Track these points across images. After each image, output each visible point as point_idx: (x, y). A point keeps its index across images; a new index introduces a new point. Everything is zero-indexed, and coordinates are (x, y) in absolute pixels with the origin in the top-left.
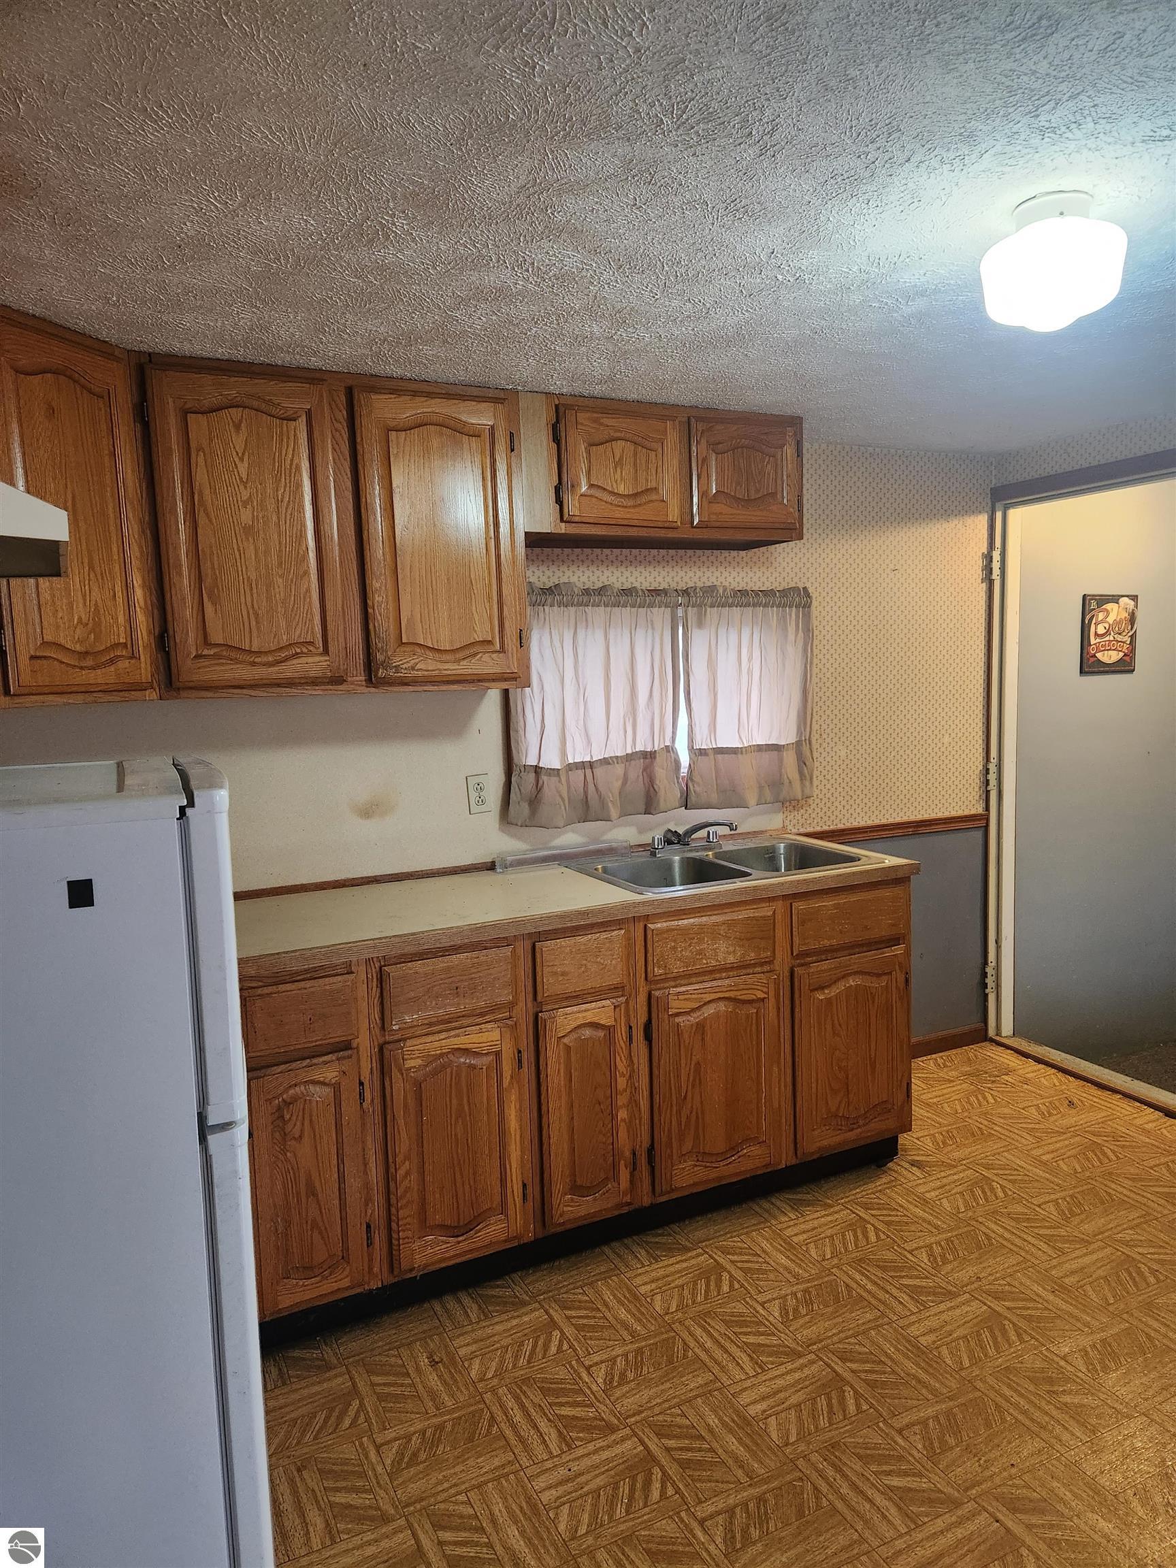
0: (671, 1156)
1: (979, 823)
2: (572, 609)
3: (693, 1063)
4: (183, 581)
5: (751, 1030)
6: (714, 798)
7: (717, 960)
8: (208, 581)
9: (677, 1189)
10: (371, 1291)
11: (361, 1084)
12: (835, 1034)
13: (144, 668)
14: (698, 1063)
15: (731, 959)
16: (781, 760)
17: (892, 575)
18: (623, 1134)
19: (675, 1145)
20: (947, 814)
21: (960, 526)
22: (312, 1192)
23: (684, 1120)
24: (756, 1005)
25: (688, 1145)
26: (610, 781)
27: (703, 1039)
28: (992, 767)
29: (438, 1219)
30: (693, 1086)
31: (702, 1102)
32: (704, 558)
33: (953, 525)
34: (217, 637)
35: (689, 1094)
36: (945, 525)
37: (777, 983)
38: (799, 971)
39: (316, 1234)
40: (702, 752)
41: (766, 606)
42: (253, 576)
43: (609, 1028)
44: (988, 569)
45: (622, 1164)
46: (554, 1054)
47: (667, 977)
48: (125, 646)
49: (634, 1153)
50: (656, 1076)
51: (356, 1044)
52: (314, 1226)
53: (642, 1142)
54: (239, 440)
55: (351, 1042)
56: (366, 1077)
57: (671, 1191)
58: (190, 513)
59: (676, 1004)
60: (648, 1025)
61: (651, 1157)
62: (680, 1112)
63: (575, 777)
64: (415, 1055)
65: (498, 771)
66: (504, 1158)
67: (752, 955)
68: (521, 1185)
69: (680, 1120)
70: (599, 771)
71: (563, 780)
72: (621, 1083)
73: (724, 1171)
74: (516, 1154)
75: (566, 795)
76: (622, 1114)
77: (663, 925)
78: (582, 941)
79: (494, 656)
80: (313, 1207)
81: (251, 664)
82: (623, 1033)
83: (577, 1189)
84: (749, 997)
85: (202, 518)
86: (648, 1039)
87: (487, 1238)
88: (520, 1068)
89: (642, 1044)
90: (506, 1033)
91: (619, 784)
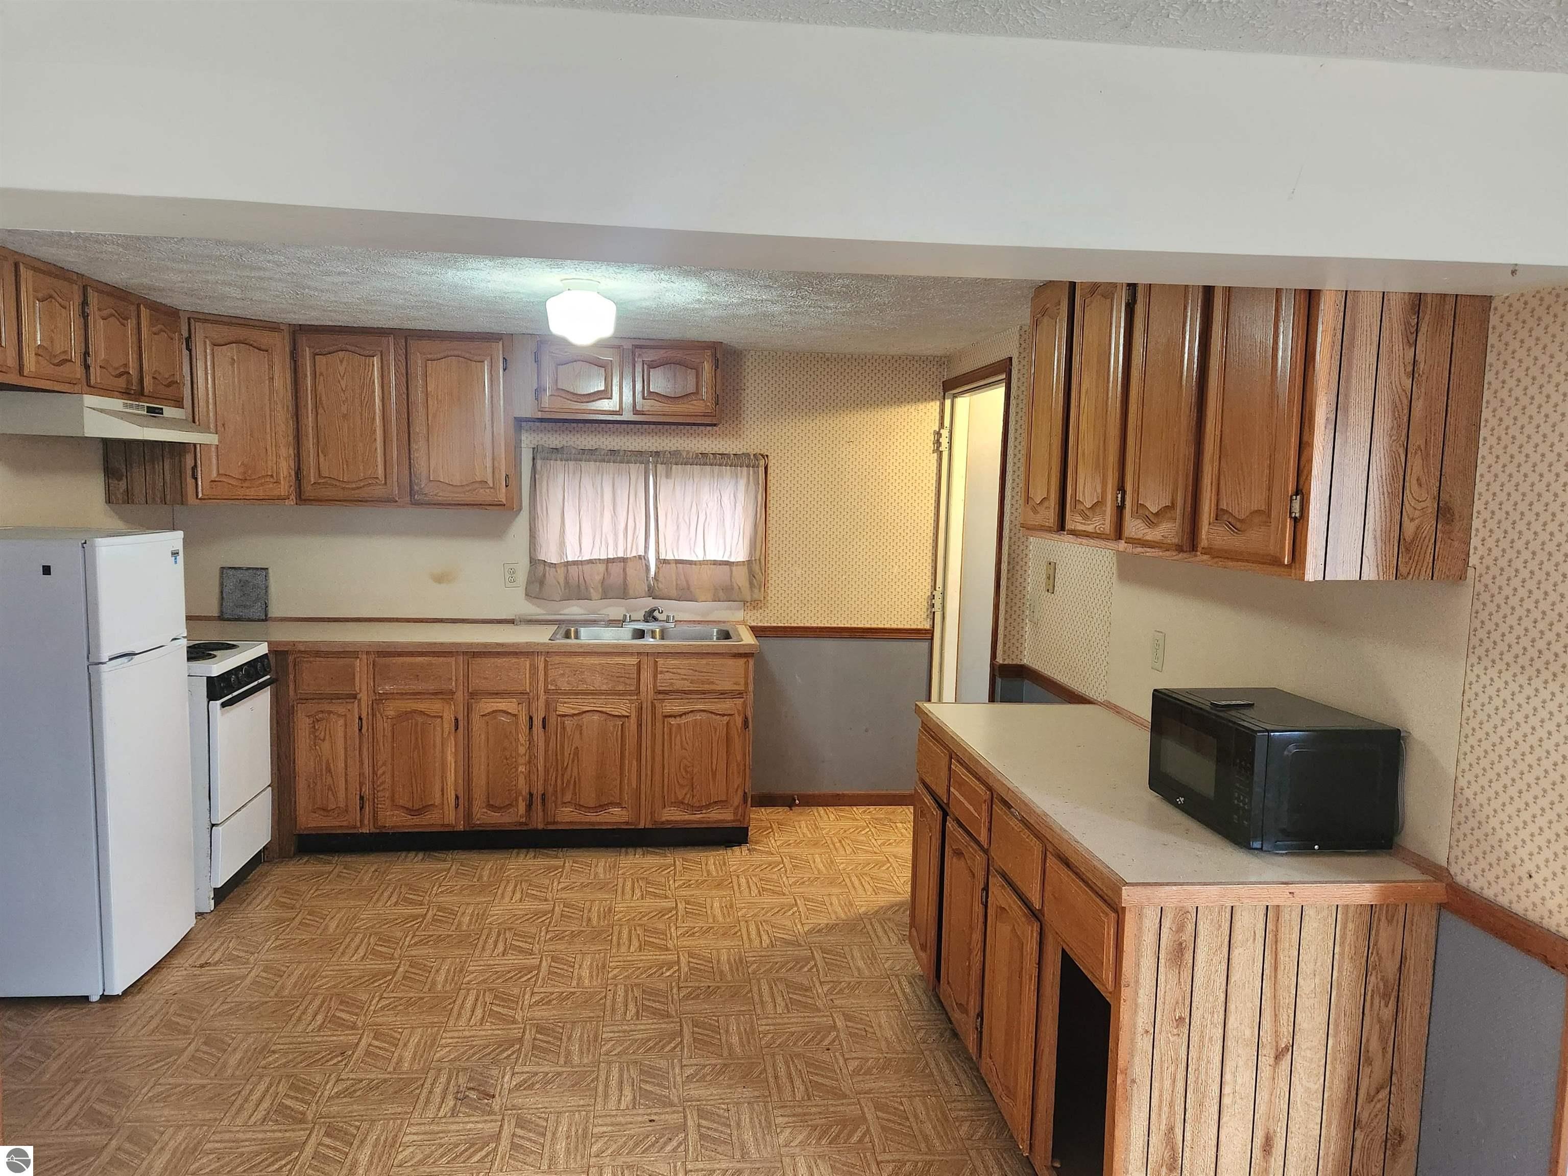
0: (555, 802)
1: (926, 635)
2: (571, 463)
3: (573, 749)
4: (309, 444)
5: (616, 735)
6: (674, 593)
7: (594, 687)
8: (322, 444)
9: (559, 823)
10: (362, 833)
11: (360, 719)
12: (683, 748)
13: (285, 487)
14: (576, 749)
15: (604, 687)
16: (731, 571)
17: (847, 446)
18: (522, 781)
19: (559, 795)
20: (894, 626)
21: (912, 410)
22: (329, 770)
23: (565, 781)
24: (623, 719)
25: (568, 797)
26: (595, 575)
27: (581, 734)
28: (938, 594)
29: (401, 802)
30: (573, 761)
31: (579, 773)
32: (685, 432)
33: (906, 409)
34: (325, 473)
35: (570, 766)
36: (899, 410)
37: (640, 709)
38: (657, 705)
39: (330, 793)
40: (666, 562)
41: (720, 465)
42: (346, 440)
43: (515, 715)
44: (938, 443)
45: (521, 798)
46: (478, 725)
47: (558, 692)
48: (272, 476)
49: (531, 795)
50: (546, 751)
51: (359, 697)
52: (330, 789)
53: (538, 789)
54: (342, 369)
55: (356, 694)
56: (364, 716)
57: (554, 823)
58: (316, 407)
59: (562, 709)
60: (544, 719)
61: (543, 800)
62: (563, 775)
63: (573, 570)
64: (391, 709)
65: (526, 561)
66: (443, 778)
67: (621, 688)
68: (454, 797)
69: (562, 780)
70: (586, 568)
71: (561, 571)
72: (522, 750)
73: (594, 819)
74: (451, 778)
75: (562, 581)
76: (522, 769)
77: (556, 659)
78: (499, 661)
79: (488, 490)
80: (329, 778)
81: (343, 488)
82: (523, 719)
83: (490, 807)
84: (617, 714)
85: (320, 411)
86: (544, 727)
87: (431, 821)
88: (457, 728)
89: (541, 730)
90: (447, 707)
91: (601, 577)
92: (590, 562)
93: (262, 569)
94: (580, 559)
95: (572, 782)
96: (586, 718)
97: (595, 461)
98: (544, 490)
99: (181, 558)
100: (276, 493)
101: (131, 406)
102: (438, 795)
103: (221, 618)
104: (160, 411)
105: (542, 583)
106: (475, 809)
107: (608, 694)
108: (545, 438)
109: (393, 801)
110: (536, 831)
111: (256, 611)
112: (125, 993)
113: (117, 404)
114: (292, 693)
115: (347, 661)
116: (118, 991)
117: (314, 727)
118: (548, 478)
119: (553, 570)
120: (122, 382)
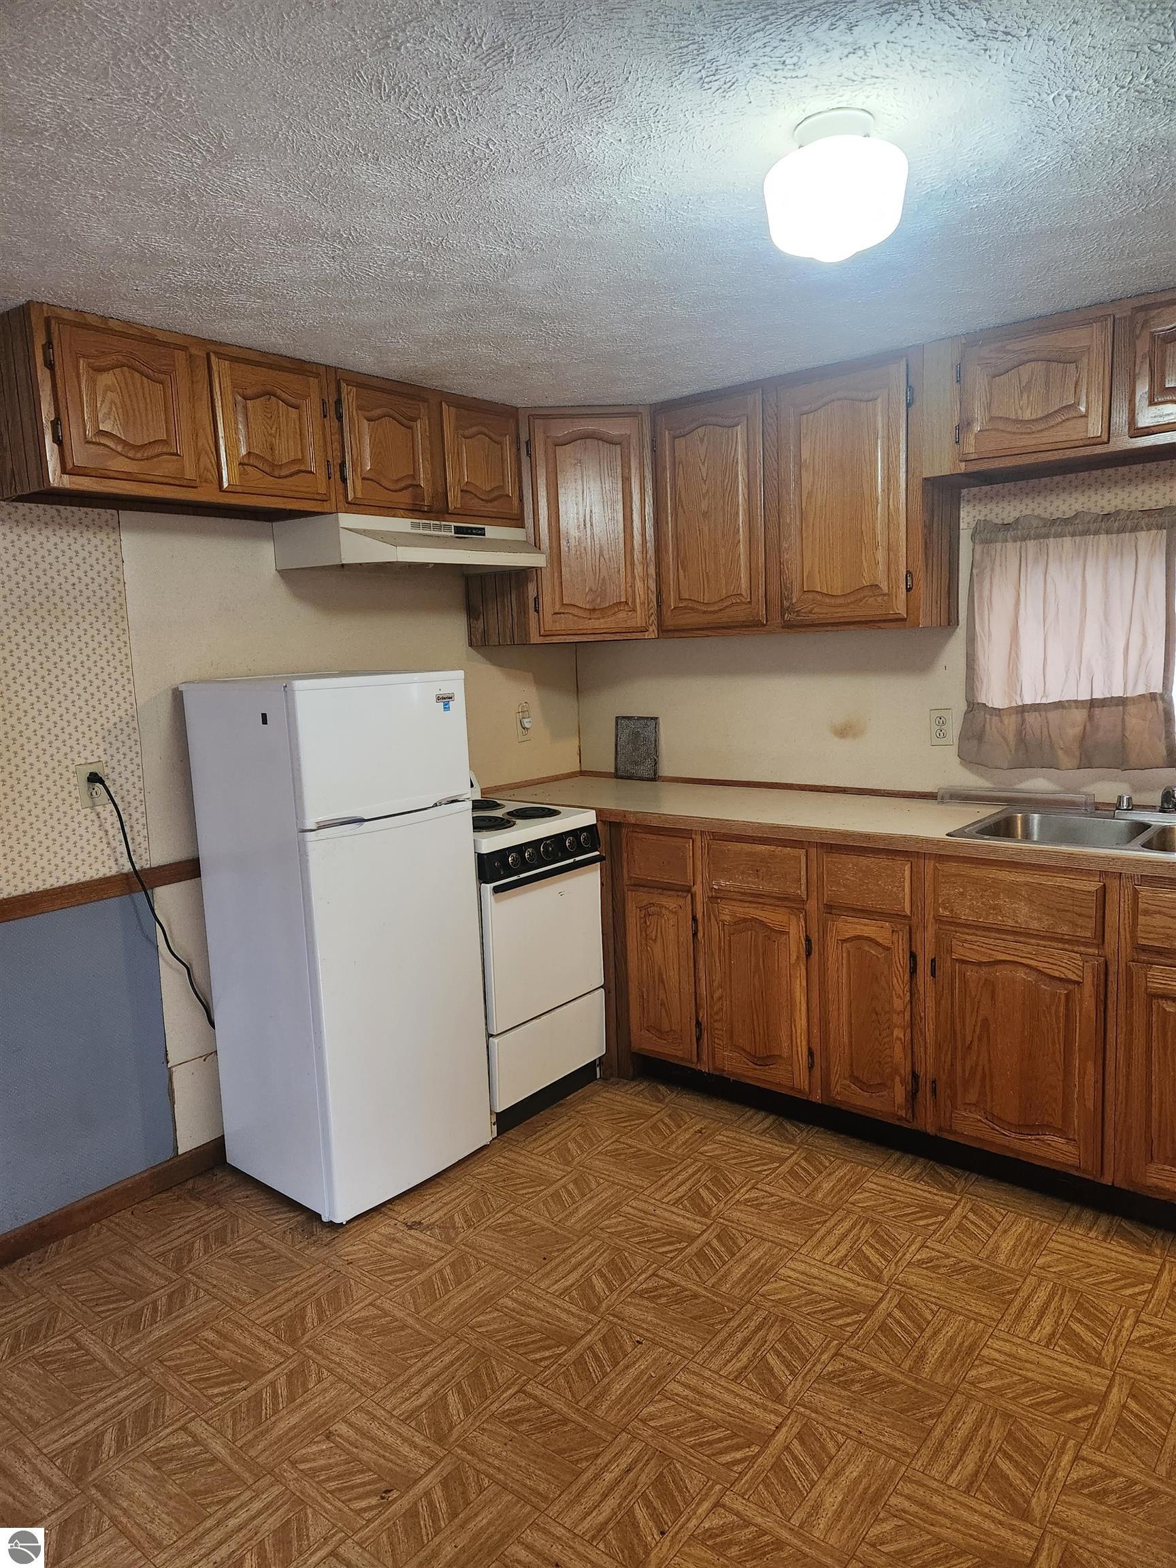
0: (953, 1099)
3: (980, 1018)
4: (669, 557)
5: (1057, 1011)
7: (1017, 922)
8: (681, 555)
9: (955, 1133)
10: (700, 1071)
11: (694, 919)
13: (642, 616)
14: (985, 1020)
15: (1035, 925)
18: (899, 1052)
19: (959, 1089)
22: (662, 981)
23: (968, 1068)
24: (1069, 986)
25: (972, 1097)
26: (1069, 728)
27: (993, 998)
29: (741, 1042)
30: (980, 1040)
31: (990, 1061)
34: (686, 594)
35: (975, 1046)
37: (1104, 973)
38: (1138, 972)
39: (664, 1010)
42: (707, 546)
43: (888, 949)
45: (897, 1079)
46: (834, 954)
47: (954, 923)
48: (626, 603)
49: (915, 1076)
50: (938, 1013)
51: (693, 890)
52: (663, 1004)
53: (927, 1069)
54: (702, 450)
55: (690, 887)
56: (699, 916)
57: (951, 1132)
58: (675, 509)
59: (960, 952)
60: (933, 961)
61: (934, 1091)
62: (964, 1059)
63: (1031, 718)
64: (727, 912)
65: (961, 706)
66: (792, 1021)
67: (1065, 929)
68: (805, 1050)
69: (963, 1066)
70: (1053, 716)
71: (1011, 722)
72: (898, 1004)
73: (1017, 1145)
74: (801, 1023)
75: (1011, 737)
76: (898, 1033)
77: (952, 867)
78: (864, 861)
79: (879, 599)
80: (662, 991)
81: (704, 612)
82: (901, 958)
83: (855, 1079)
84: (1057, 974)
85: (680, 510)
86: (933, 974)
87: (776, 1077)
88: (809, 953)
89: (929, 978)
90: (794, 920)
91: (1078, 730)
92: (1059, 705)
93: (652, 718)
94: (1044, 701)
95: (978, 1077)
96: (1002, 972)
97: (1073, 535)
98: (986, 593)
99: (458, 705)
100: (630, 624)
101: (426, 526)
102: (785, 1044)
103: (617, 775)
104: (482, 532)
105: (980, 737)
106: (834, 1079)
107: (1043, 938)
108: (997, 510)
109: (731, 1037)
110: (925, 1135)
111: (644, 770)
112: (348, 1222)
113: (402, 525)
114: (626, 876)
115: (678, 842)
116: (341, 1218)
117: (645, 922)
118: (992, 570)
119: (995, 719)
120: (405, 498)
